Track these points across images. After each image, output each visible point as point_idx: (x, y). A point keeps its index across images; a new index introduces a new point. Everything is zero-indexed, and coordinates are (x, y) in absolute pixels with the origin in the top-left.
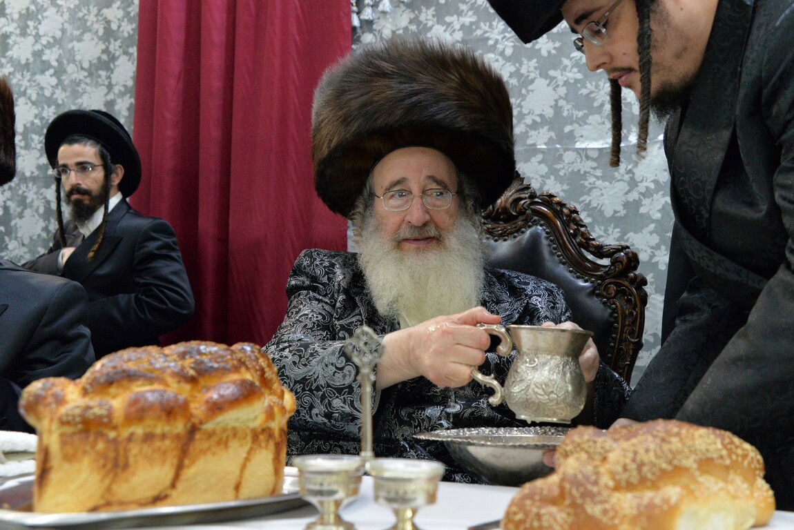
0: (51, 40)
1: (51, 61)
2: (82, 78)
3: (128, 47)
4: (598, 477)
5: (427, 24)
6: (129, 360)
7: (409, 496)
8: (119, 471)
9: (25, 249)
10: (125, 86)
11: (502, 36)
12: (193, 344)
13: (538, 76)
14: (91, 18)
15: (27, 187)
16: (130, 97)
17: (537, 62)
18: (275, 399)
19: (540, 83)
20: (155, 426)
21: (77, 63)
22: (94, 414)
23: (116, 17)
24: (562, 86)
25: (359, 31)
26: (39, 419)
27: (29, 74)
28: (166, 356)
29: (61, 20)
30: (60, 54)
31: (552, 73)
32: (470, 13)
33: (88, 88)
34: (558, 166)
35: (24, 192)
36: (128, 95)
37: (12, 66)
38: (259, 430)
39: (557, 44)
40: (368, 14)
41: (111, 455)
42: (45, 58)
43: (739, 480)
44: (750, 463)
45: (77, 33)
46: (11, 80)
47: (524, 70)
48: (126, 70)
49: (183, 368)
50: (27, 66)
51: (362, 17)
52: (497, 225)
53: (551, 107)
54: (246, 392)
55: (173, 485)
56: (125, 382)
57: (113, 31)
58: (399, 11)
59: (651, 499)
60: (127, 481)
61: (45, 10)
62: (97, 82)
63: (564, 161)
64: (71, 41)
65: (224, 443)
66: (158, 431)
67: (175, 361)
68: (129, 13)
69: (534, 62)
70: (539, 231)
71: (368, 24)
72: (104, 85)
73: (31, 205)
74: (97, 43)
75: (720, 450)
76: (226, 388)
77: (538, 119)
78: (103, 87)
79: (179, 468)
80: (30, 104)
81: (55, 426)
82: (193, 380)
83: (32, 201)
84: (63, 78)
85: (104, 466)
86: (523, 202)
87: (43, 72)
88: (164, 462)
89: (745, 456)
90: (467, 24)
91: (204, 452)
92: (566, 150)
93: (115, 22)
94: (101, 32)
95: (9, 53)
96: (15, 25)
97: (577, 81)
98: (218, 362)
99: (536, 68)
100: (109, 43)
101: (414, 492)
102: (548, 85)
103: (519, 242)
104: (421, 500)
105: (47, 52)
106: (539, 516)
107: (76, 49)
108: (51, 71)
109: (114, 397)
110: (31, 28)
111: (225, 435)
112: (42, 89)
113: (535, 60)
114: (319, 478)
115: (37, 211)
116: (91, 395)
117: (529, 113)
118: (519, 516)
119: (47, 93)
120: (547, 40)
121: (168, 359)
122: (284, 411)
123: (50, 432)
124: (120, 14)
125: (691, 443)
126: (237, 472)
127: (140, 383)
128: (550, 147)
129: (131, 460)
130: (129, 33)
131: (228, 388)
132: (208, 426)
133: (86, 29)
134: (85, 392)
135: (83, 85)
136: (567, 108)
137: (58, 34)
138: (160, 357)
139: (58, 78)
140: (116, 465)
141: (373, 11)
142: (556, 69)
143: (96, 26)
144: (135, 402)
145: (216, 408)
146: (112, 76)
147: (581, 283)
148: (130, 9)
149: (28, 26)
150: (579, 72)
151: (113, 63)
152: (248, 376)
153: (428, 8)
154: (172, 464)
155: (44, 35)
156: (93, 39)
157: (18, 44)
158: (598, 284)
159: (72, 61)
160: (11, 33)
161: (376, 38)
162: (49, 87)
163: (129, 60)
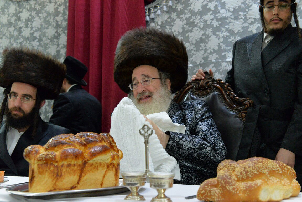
0: (37, 29)
1: (37, 36)
2: (48, 42)
3: (65, 30)
4: (231, 177)
5: (174, 18)
6: (62, 138)
7: (163, 184)
8: (59, 178)
10: (64, 45)
11: (199, 20)
12: (85, 133)
13: (212, 35)
14: (51, 20)
16: (66, 49)
17: (212, 30)
18: (115, 153)
19: (213, 37)
20: (71, 162)
21: (47, 37)
22: (49, 157)
23: (60, 20)
24: (221, 38)
25: (149, 22)
26: (30, 159)
27: (29, 41)
28: (76, 136)
29: (41, 22)
30: (40, 34)
31: (218, 33)
32: (189, 13)
33: (51, 46)
34: (220, 68)
36: (65, 48)
37: (23, 39)
38: (109, 164)
39: (220, 23)
40: (152, 16)
41: (56, 172)
42: (34, 35)
43: (285, 179)
44: (290, 173)
45: (46, 26)
46: (22, 43)
47: (207, 33)
48: (64, 39)
49: (81, 141)
50: (28, 39)
51: (150, 17)
52: (200, 92)
53: (217, 46)
54: (104, 150)
55: (78, 183)
56: (60, 146)
57: (59, 25)
58: (164, 14)
59: (251, 184)
60: (61, 181)
61: (35, 18)
62: (53, 43)
63: (222, 66)
64: (44, 29)
65: (96, 168)
66: (72, 163)
67: (78, 138)
68: (65, 18)
69: (211, 30)
70: (216, 94)
71: (153, 19)
72: (56, 44)
74: (53, 29)
75: (278, 168)
76: (97, 148)
77: (212, 51)
78: (55, 45)
79: (80, 177)
81: (36, 162)
82: (85, 145)
84: (41, 42)
85: (53, 176)
86: (209, 83)
87: (34, 40)
88: (75, 175)
89: (288, 171)
90: (188, 17)
91: (89, 171)
92: (223, 62)
93: (60, 22)
94: (55, 25)
95: (22, 34)
96: (24, 24)
97: (227, 36)
98: (94, 139)
99: (211, 32)
100: (58, 29)
101: (164, 183)
102: (216, 38)
103: (208, 98)
104: (167, 186)
105: (35, 33)
106: (210, 191)
107: (46, 32)
108: (37, 40)
109: (57, 151)
110: (30, 24)
111: (97, 165)
112: (33, 46)
113: (211, 29)
114: (130, 179)
116: (49, 151)
117: (209, 48)
118: (203, 192)
120: (216, 21)
121: (76, 137)
122: (118, 157)
123: (34, 164)
124: (62, 18)
125: (267, 165)
126: (102, 179)
127: (66, 146)
128: (217, 61)
129: (63, 174)
130: (65, 25)
131: (98, 148)
132: (91, 162)
133: (50, 25)
134: (46, 149)
135: (49, 45)
136: (223, 46)
137: (40, 27)
138: (73, 137)
140: (58, 175)
141: (154, 15)
142: (219, 32)
143: (53, 23)
144: (64, 153)
145: (93, 155)
146: (59, 41)
147: (232, 113)
148: (65, 17)
149: (28, 24)
150: (228, 33)
151: (59, 36)
152: (105, 144)
153: (174, 13)
154: (78, 175)
155: (34, 27)
156: (52, 28)
157: (25, 30)
158: (238, 113)
159: (44, 36)
160: (23, 27)
161: (156, 24)
162: (36, 46)
163: (65, 35)
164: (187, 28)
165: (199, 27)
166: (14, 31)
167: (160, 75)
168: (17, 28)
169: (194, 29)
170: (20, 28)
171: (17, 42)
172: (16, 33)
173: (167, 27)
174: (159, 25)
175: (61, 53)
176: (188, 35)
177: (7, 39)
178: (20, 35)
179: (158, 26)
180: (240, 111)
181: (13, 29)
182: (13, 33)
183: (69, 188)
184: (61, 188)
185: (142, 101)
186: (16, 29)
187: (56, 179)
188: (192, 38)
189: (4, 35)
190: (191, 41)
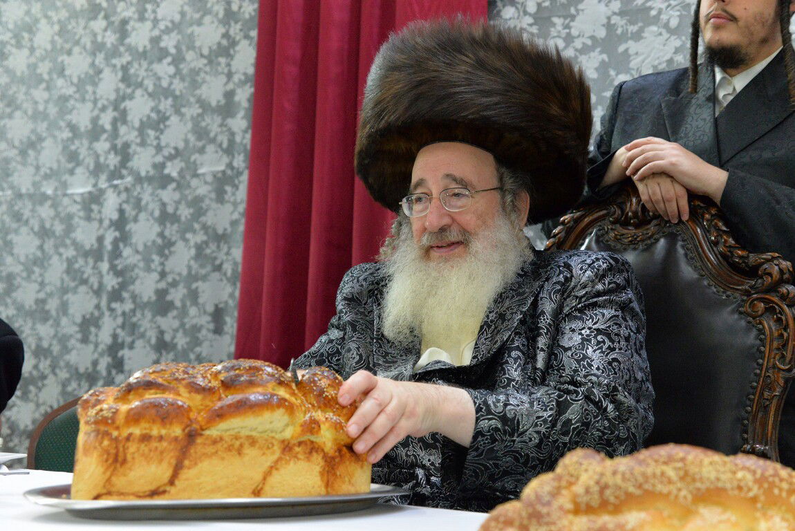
0: (170, 25)
1: (169, 47)
2: (201, 66)
3: (250, 29)
8: (118, 465)
9: (139, 257)
10: (245, 74)
15: (142, 188)
16: (251, 87)
20: (151, 430)
21: (197, 50)
27: (146, 62)
30: (179, 41)
33: (208, 78)
35: (139, 193)
36: (249, 84)
37: (130, 55)
41: (113, 451)
42: (163, 44)
45: (197, 16)
48: (246, 57)
50: (144, 55)
52: (626, 231)
55: (171, 482)
57: (234, 13)
60: (124, 475)
62: (217, 70)
64: (191, 25)
65: (236, 450)
66: (155, 432)
72: (223, 73)
73: (146, 209)
74: (217, 27)
78: (221, 76)
79: (179, 468)
80: (146, 96)
83: (147, 204)
84: (182, 66)
85: (107, 460)
87: (160, 60)
91: (208, 456)
93: (235, 3)
94: (221, 14)
95: (128, 41)
96: (133, 9)
100: (230, 26)
105: (165, 37)
107: (196, 34)
108: (169, 59)
110: (149, 11)
111: (237, 443)
112: (159, 79)
115: (152, 214)
119: (165, 84)
126: (258, 478)
129: (129, 457)
130: (250, 14)
132: (213, 432)
133: (208, 12)
135: (202, 75)
137: (177, 18)
139: (177, 67)
140: (116, 461)
143: (216, 8)
146: (232, 63)
149: (146, 10)
151: (234, 48)
154: (170, 463)
155: (162, 20)
156: (213, 22)
157: (136, 30)
158: (743, 301)
159: (191, 47)
160: (130, 18)
161: (519, 12)
162: (166, 77)
163: (250, 45)
164: (622, 26)
165: (666, 26)
166: (105, 30)
167: (501, 179)
168: (113, 23)
169: (646, 29)
170: (124, 22)
171: (114, 66)
172: (110, 38)
173: (555, 20)
174: (530, 15)
175: (237, 98)
176: (627, 50)
177: (84, 54)
178: (122, 44)
179: (527, 17)
180: (747, 293)
181: (103, 23)
182: (104, 37)
183: (145, 492)
184: (122, 491)
185: (435, 254)
186: (110, 24)
187: (111, 469)
188: (640, 58)
189: (77, 43)
190: (635, 68)
